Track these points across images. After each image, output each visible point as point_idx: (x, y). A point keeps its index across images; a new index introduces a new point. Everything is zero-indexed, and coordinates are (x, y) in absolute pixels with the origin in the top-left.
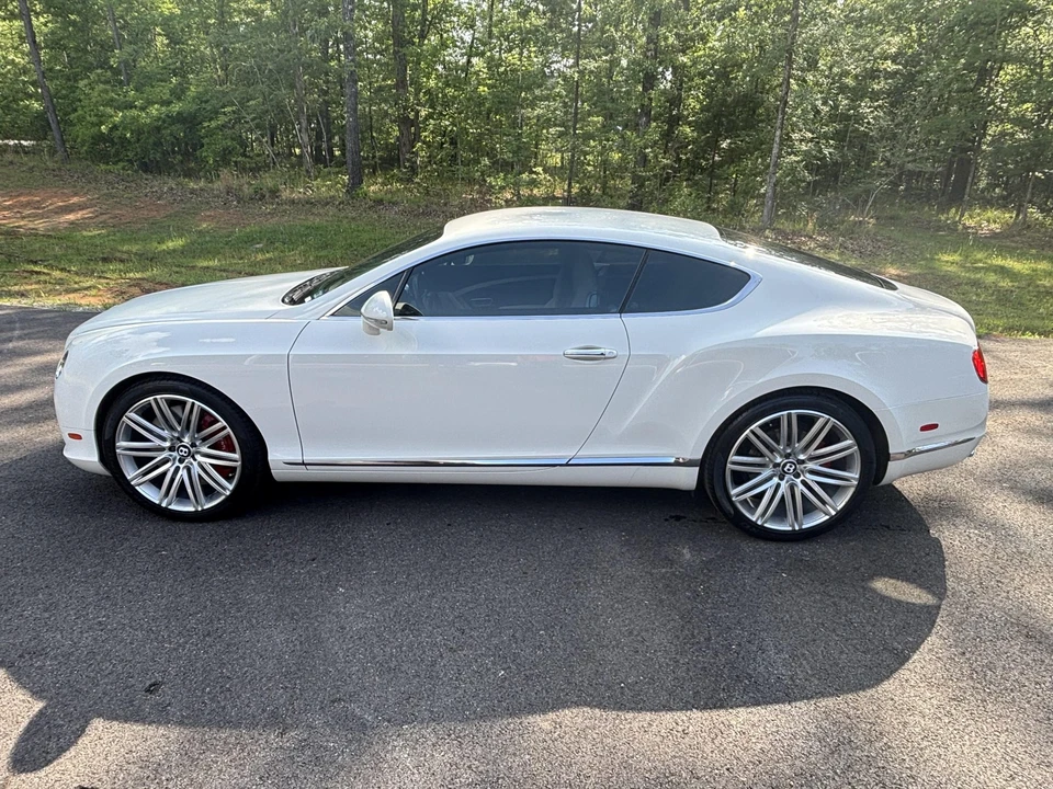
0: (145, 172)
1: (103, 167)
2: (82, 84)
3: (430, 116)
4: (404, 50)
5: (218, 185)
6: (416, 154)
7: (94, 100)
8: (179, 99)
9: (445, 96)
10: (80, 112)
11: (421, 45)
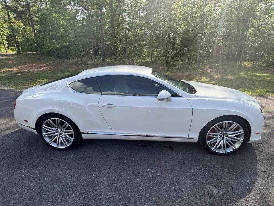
0: (58, 58)
1: (49, 57)
2: (44, 39)
3: (120, 44)
4: (114, 30)
5: (74, 61)
6: (117, 53)
7: (47, 43)
8: (65, 42)
9: (123, 40)
10: (44, 46)
11: (118, 28)
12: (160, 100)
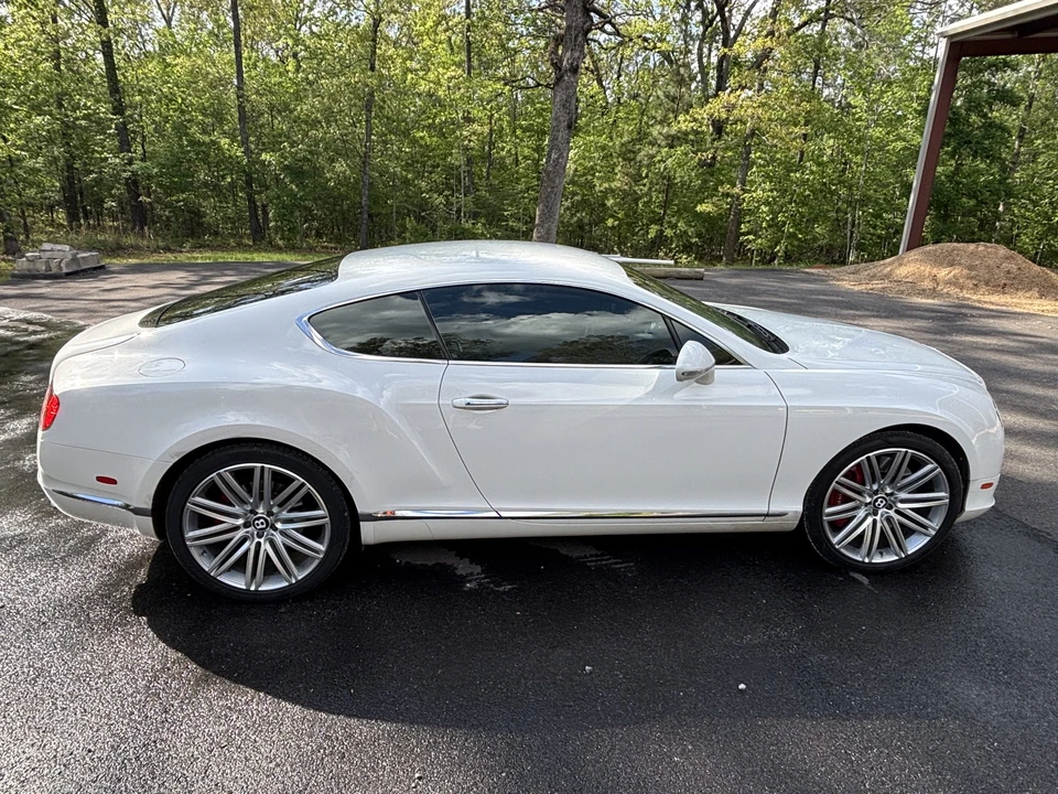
12: (686, 376)
